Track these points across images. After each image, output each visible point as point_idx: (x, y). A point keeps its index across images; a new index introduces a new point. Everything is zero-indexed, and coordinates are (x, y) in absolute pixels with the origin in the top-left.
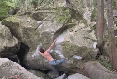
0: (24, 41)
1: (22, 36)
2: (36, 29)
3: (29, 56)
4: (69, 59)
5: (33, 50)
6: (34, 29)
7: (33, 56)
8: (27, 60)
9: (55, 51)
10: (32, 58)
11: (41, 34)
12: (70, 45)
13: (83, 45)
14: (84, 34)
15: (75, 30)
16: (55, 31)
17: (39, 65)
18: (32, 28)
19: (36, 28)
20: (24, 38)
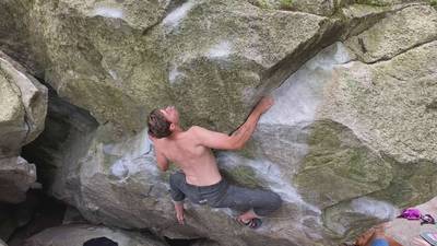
0: (68, 86)
1: (55, 55)
2: (146, 32)
3: (99, 169)
4: (325, 210)
5: (122, 135)
6: (134, 31)
7: (117, 169)
8: (84, 182)
9: (251, 164)
10: (112, 177)
11: (180, 69)
12: (346, 147)
13: (420, 151)
14: (429, 84)
15: (379, 53)
16: (269, 66)
17: (149, 214)
18: (120, 21)
19: (145, 26)
20: (71, 72)
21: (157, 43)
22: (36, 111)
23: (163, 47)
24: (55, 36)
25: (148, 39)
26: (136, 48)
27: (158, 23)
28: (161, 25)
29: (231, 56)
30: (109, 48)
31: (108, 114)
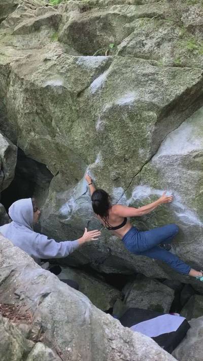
0: (31, 145)
1: (22, 121)
2: (79, 94)
3: (52, 211)
5: (68, 183)
6: (72, 94)
7: (65, 210)
10: (61, 216)
11: (102, 118)
16: (163, 105)
18: (63, 88)
19: (79, 90)
20: (33, 134)
21: (86, 102)
22: (9, 162)
23: (91, 104)
24: (22, 107)
25: (81, 99)
26: (73, 108)
27: (87, 87)
28: (89, 88)
29: (135, 101)
30: (56, 110)
31: (58, 166)
